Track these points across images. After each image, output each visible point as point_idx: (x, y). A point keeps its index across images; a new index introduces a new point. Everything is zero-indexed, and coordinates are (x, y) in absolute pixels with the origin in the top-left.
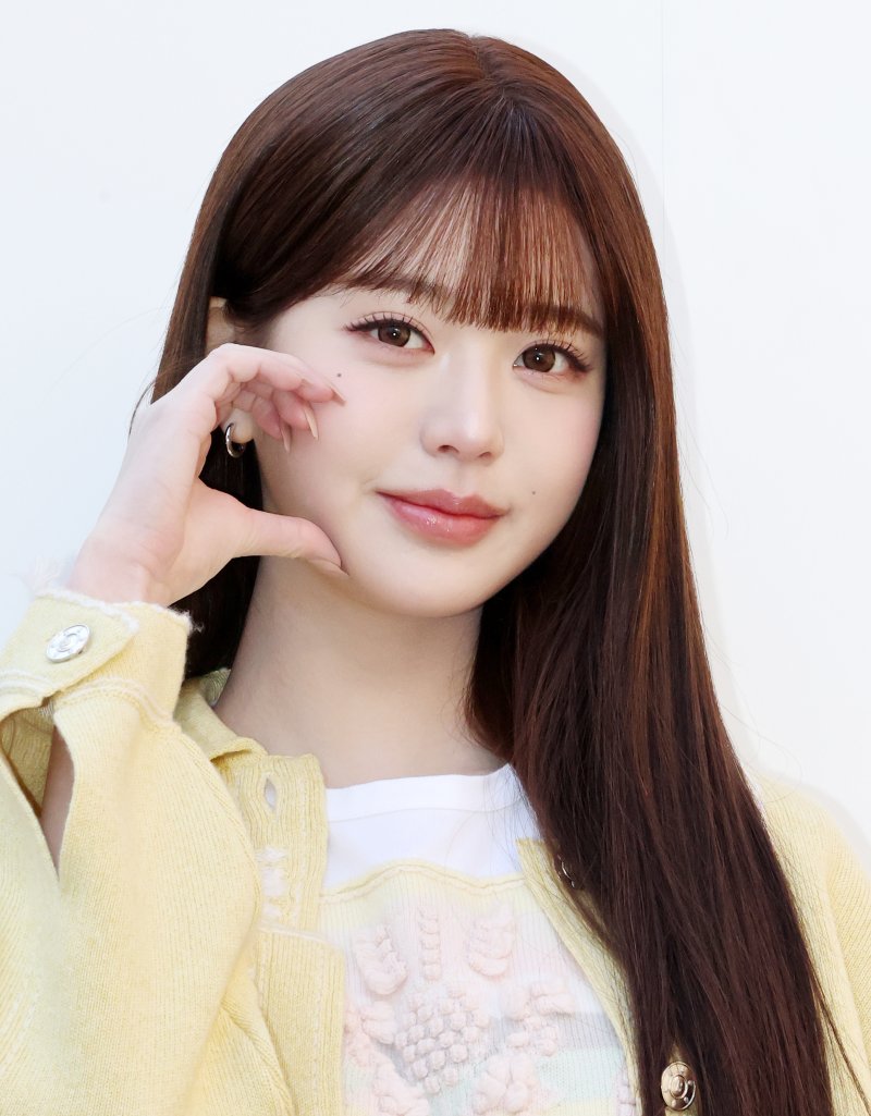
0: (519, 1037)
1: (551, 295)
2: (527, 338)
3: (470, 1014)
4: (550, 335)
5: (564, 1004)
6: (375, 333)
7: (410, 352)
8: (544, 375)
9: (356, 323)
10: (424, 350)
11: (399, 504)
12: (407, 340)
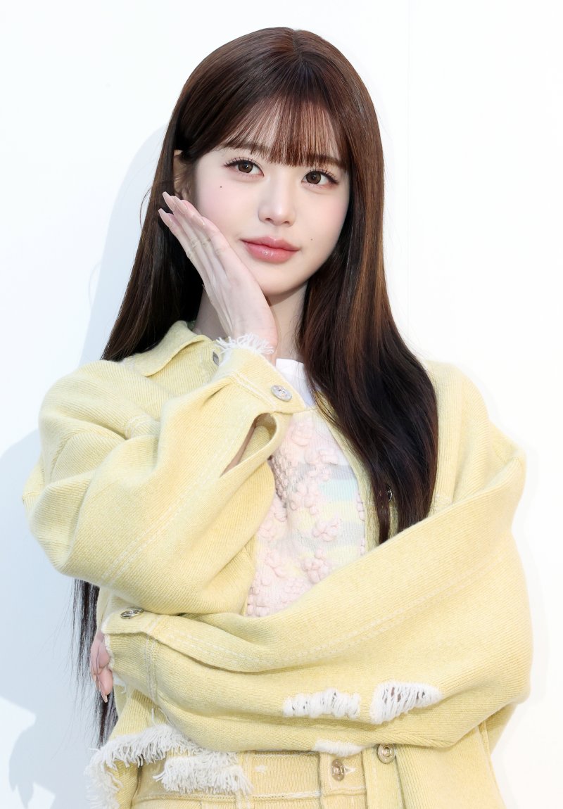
0: (313, 473)
1: (315, 150)
2: (306, 169)
3: (290, 463)
4: (316, 167)
5: (334, 460)
6: (237, 167)
7: (252, 176)
8: (315, 185)
9: (228, 163)
10: (259, 175)
11: (250, 245)
12: (251, 170)
